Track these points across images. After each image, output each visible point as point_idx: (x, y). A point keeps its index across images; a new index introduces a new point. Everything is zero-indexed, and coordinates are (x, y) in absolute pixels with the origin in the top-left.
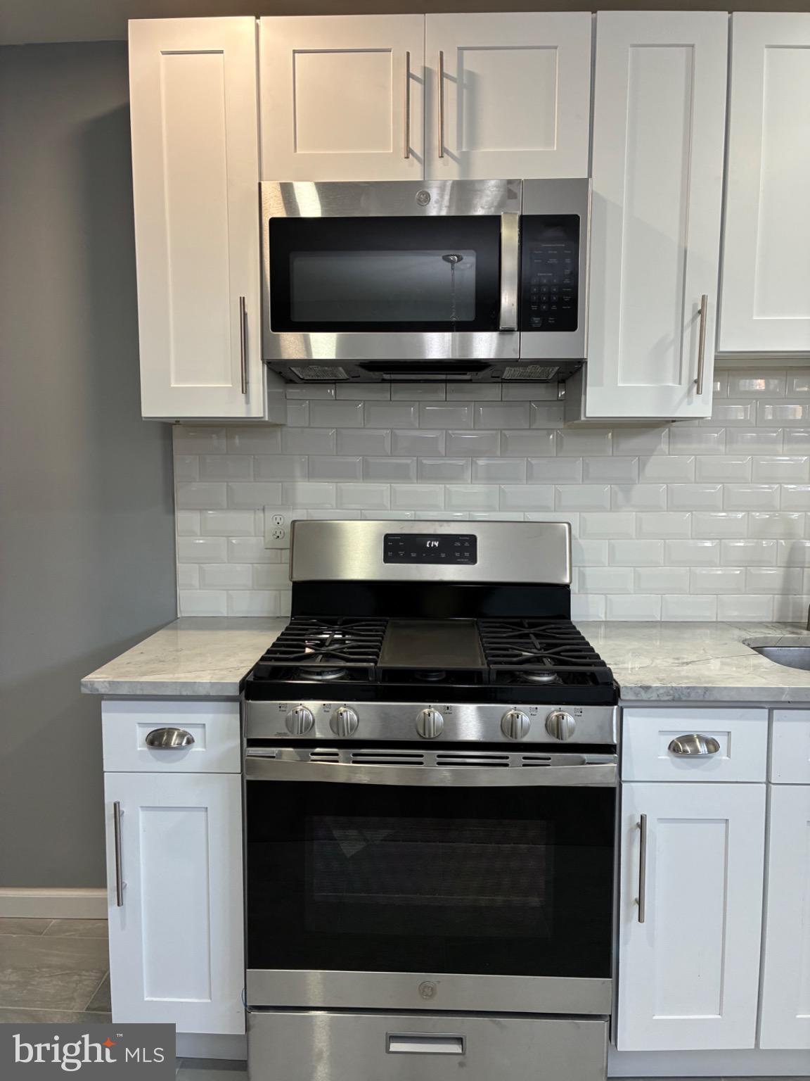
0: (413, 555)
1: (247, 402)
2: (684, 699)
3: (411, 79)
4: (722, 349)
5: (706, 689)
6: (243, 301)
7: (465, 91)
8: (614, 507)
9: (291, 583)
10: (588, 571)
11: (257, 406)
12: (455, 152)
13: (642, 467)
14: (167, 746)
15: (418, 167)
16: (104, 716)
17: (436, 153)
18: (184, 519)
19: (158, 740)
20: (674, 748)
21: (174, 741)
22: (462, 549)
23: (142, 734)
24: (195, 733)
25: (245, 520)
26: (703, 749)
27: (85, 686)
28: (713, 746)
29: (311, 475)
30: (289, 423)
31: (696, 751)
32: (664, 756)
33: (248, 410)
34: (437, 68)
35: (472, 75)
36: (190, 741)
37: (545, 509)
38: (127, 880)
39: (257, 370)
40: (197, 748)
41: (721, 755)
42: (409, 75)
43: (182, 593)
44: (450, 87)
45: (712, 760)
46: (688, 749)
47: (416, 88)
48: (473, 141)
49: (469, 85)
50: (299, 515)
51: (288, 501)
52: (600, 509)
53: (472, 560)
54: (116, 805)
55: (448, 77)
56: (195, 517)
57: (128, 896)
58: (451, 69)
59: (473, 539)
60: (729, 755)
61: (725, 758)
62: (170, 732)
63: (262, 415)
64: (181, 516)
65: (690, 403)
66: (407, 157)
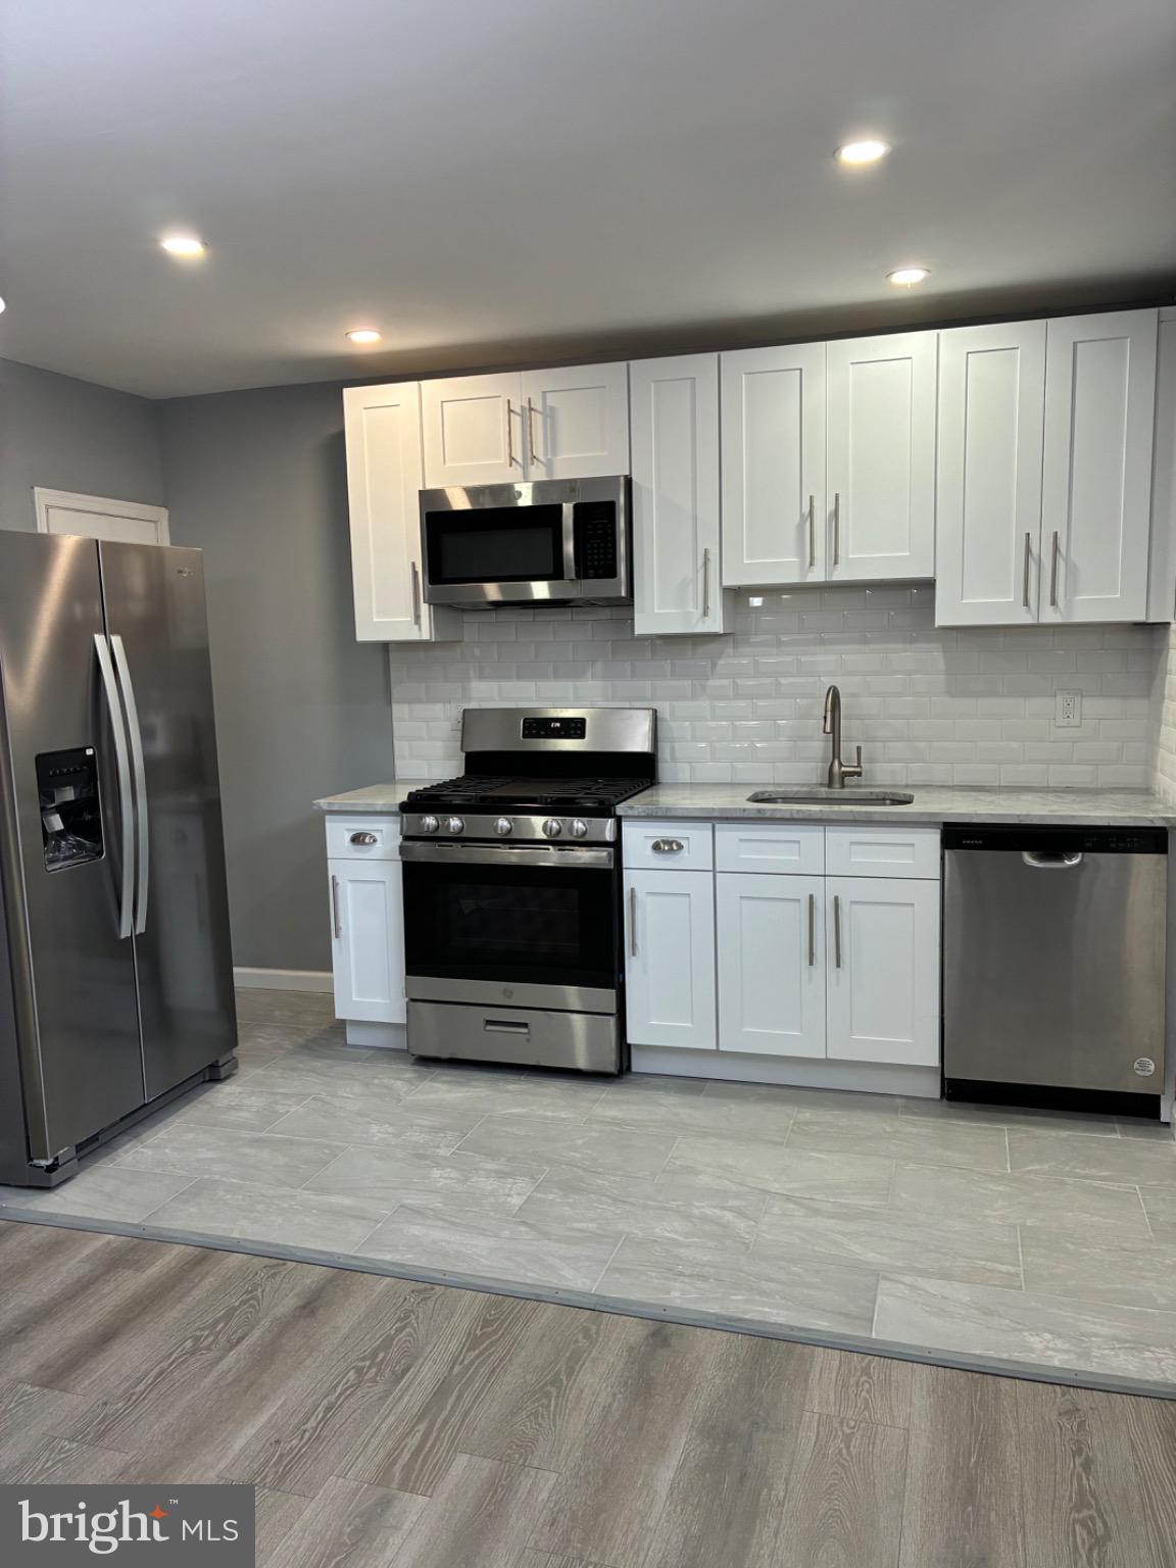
0: (543, 733)
1: (420, 629)
2: (654, 814)
3: (512, 414)
4: (726, 583)
5: (668, 809)
6: (413, 564)
7: (548, 420)
8: (694, 697)
9: (464, 754)
10: (677, 745)
11: (425, 633)
12: (543, 460)
13: (714, 665)
14: (363, 843)
15: (520, 470)
16: (328, 825)
17: (529, 461)
18: (399, 710)
19: (358, 839)
20: (656, 847)
21: (367, 840)
22: (575, 729)
23: (348, 836)
24: (377, 836)
25: (438, 709)
26: (675, 848)
27: (314, 805)
28: (680, 847)
29: (481, 677)
30: (465, 639)
31: (671, 849)
32: (649, 851)
33: (421, 636)
34: (527, 406)
35: (552, 408)
36: (375, 841)
37: (644, 699)
38: (342, 924)
39: (424, 608)
40: (378, 845)
41: (684, 853)
42: (510, 411)
43: (397, 762)
44: (537, 419)
45: (680, 855)
46: (666, 848)
47: (516, 420)
48: (555, 452)
49: (550, 415)
50: (473, 705)
51: (466, 697)
52: (683, 698)
53: (582, 736)
54: (333, 877)
55: (535, 411)
56: (406, 707)
57: (342, 933)
58: (538, 405)
59: (582, 721)
60: (689, 852)
61: (687, 854)
62: (364, 835)
63: (428, 638)
64: (395, 707)
65: (704, 622)
66: (511, 465)
